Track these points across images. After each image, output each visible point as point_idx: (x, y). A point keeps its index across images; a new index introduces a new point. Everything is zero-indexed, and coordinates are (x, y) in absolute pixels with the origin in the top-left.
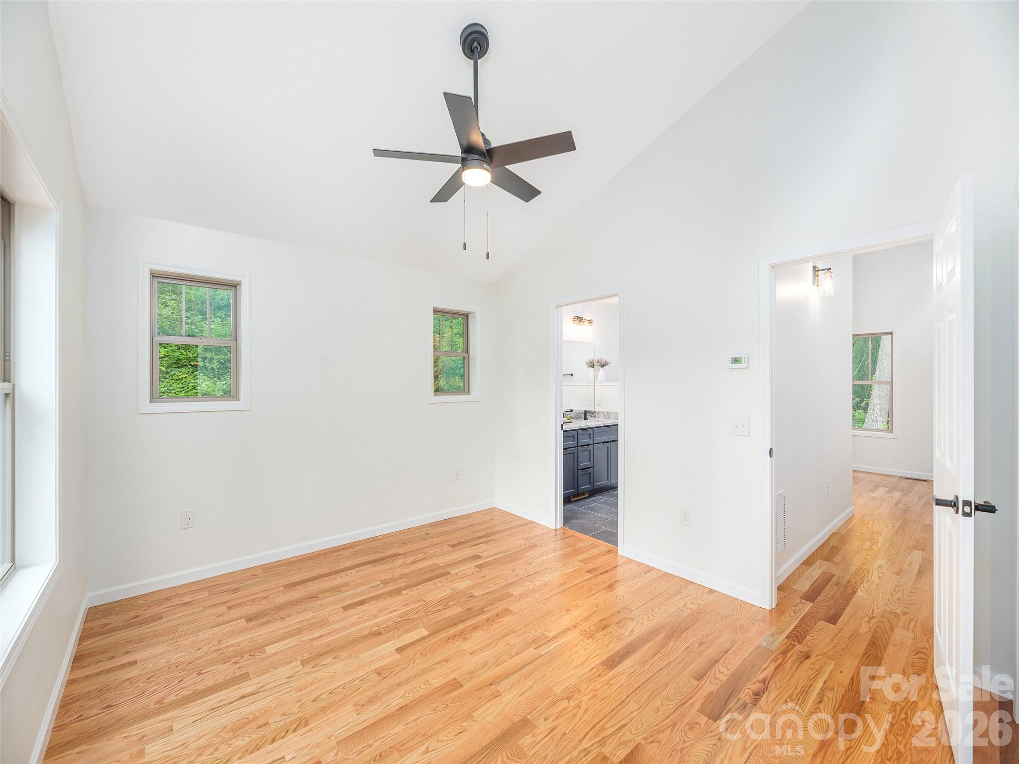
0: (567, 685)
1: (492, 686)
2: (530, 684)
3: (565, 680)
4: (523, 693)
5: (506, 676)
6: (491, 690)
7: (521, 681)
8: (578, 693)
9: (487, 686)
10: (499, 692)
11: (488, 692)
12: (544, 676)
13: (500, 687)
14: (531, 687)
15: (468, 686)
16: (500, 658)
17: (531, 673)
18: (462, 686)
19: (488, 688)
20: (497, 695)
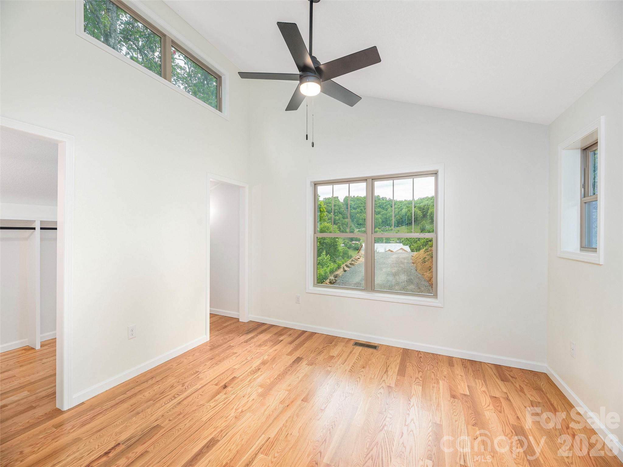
0: (244, 418)
1: (287, 405)
2: (266, 413)
3: (245, 421)
4: (267, 407)
5: (281, 412)
6: (286, 403)
7: (272, 412)
8: (236, 416)
9: (289, 405)
10: (281, 404)
11: (287, 402)
12: (258, 420)
13: (281, 406)
14: (265, 411)
15: (299, 402)
16: (290, 422)
17: (267, 419)
18: (302, 400)
19: (288, 404)
20: (282, 402)
